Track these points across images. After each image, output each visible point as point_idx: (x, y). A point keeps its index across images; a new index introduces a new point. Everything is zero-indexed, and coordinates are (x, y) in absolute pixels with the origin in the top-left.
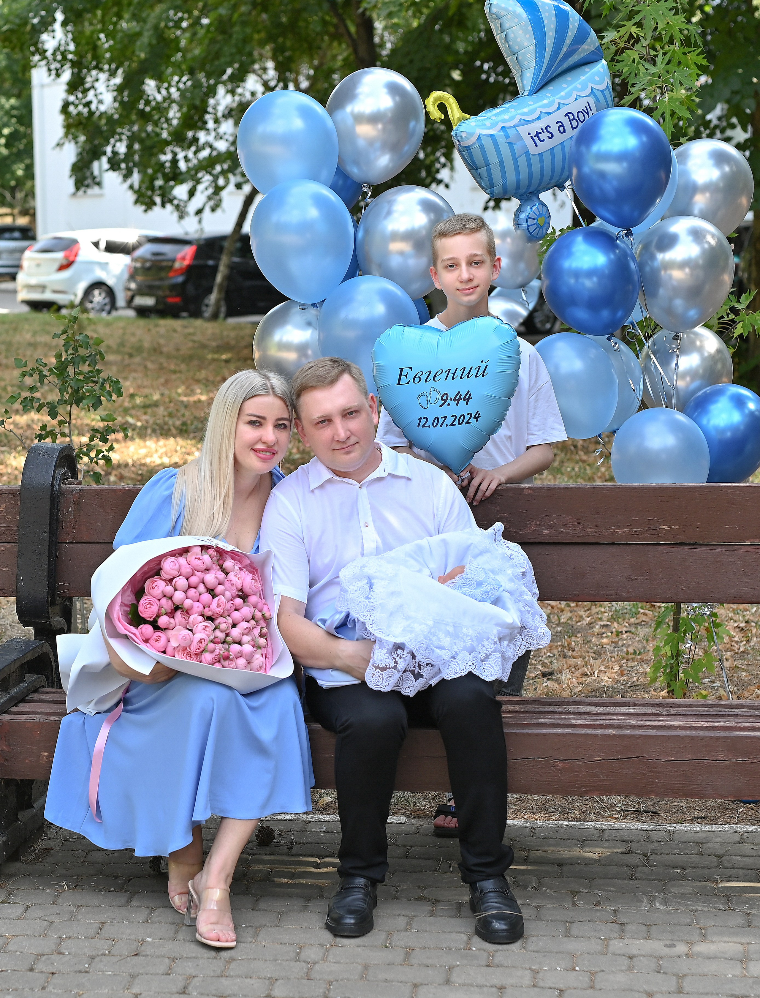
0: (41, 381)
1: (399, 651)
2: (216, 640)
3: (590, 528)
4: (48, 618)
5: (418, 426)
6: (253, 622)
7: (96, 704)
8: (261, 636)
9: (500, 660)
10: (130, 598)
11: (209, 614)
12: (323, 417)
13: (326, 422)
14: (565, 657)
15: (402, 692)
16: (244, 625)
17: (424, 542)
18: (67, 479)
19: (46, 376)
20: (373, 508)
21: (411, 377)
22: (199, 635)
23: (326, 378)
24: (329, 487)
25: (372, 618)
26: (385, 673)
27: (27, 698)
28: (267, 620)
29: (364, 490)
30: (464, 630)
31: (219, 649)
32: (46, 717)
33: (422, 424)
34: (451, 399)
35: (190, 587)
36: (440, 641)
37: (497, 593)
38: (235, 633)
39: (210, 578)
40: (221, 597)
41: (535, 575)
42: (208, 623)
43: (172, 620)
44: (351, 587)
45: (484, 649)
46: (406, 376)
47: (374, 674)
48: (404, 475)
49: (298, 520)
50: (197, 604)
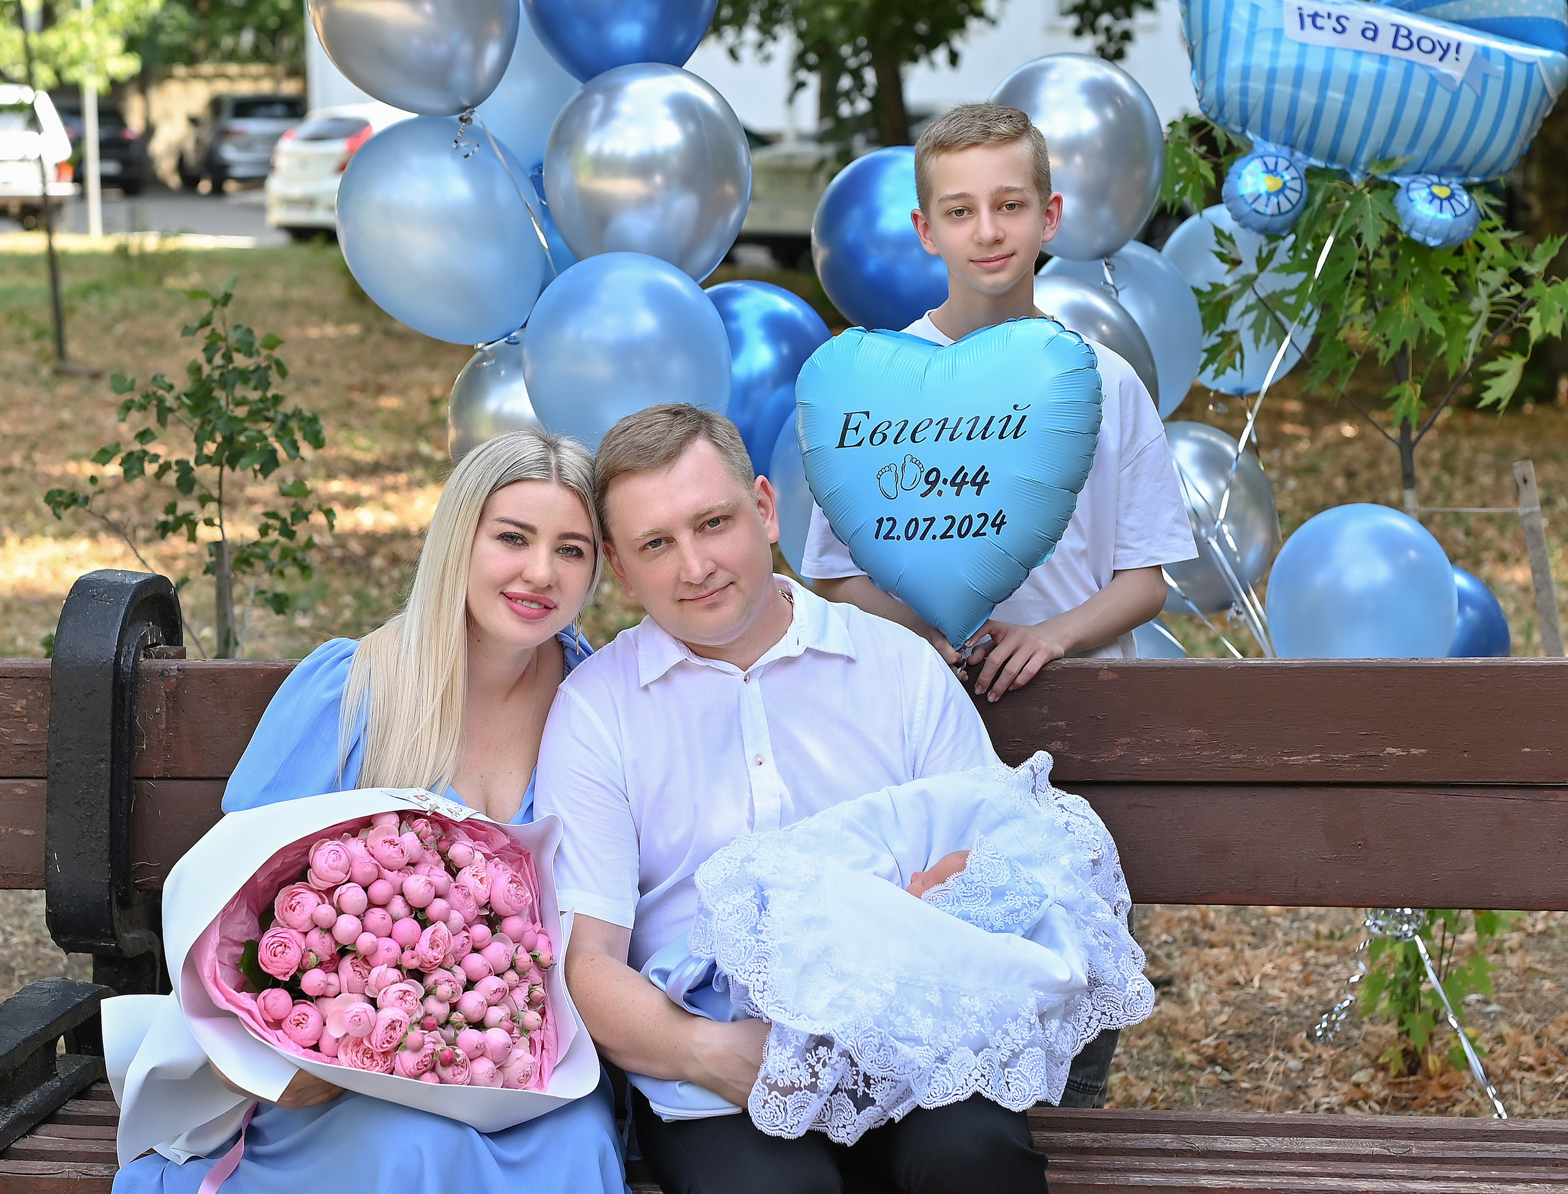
0: (162, 420)
1: (822, 1051)
2: (429, 1020)
3: (1240, 752)
4: (113, 936)
5: (877, 537)
6: (512, 976)
7: (189, 1139)
8: (531, 1004)
9: (1043, 1064)
10: (245, 928)
11: (414, 963)
12: (653, 533)
13: (663, 545)
14: (1196, 942)
15: (831, 1136)
16: (492, 983)
17: (881, 797)
18: (154, 645)
19: (171, 410)
20: (773, 723)
21: (865, 432)
22: (388, 1014)
23: (655, 450)
24: (679, 679)
25: (762, 978)
26: (790, 1100)
27: (61, 1112)
28: (545, 969)
29: (755, 685)
30: (965, 1001)
31: (434, 1042)
32: (83, 1166)
33: (883, 532)
34: (945, 482)
35: (371, 904)
36: (911, 1025)
37: (1037, 914)
38: (472, 1002)
39: (416, 885)
40: (441, 925)
41: (1121, 862)
42: (410, 985)
43: (333, 978)
44: (720, 906)
45: (1008, 1039)
46: (857, 429)
47: (766, 1102)
48: (839, 651)
49: (615, 752)
50: (387, 943)
